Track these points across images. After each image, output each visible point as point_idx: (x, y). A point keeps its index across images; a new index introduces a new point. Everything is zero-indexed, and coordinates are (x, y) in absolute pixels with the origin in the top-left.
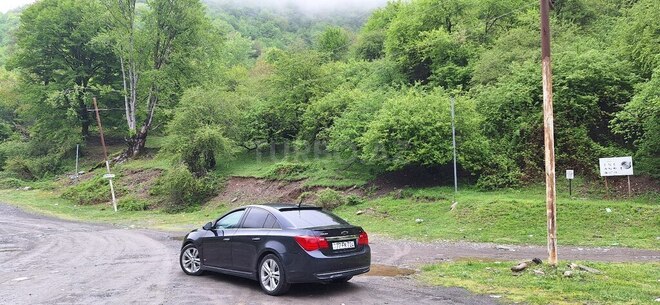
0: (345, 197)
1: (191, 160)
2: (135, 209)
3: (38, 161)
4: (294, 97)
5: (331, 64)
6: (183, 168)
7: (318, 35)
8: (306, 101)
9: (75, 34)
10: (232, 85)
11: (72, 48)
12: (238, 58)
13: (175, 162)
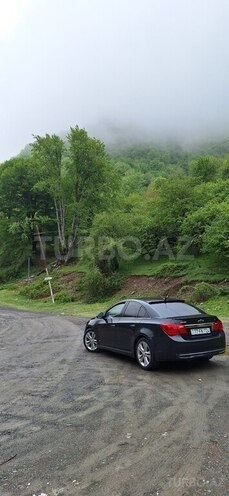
0: (218, 289)
1: (102, 265)
2: (66, 301)
3: (5, 270)
4: (174, 213)
5: (203, 184)
6: (96, 271)
7: (193, 164)
8: (184, 215)
9: (25, 183)
10: (128, 208)
11: (24, 193)
12: (133, 188)
13: (91, 266)
